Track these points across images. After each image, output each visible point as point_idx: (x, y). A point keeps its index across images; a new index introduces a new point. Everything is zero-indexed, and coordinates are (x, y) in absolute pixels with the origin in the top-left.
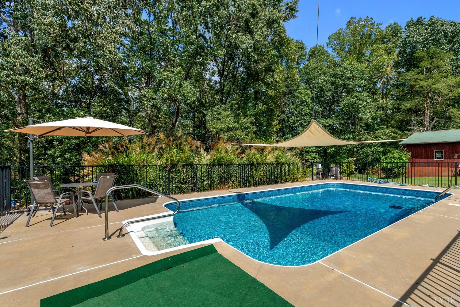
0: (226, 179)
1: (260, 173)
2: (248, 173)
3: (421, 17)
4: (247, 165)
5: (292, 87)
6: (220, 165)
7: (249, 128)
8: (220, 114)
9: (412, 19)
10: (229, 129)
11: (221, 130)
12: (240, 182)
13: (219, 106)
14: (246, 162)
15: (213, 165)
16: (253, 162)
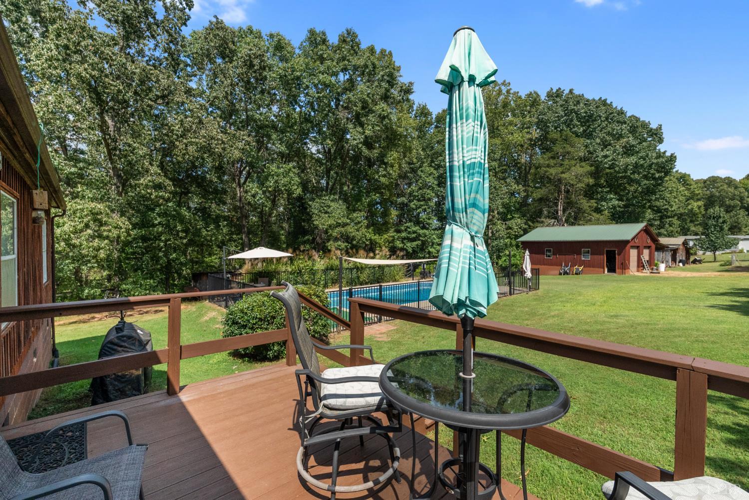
0: (336, 280)
1: (364, 276)
2: (354, 275)
3: (560, 89)
4: (354, 269)
5: (414, 164)
6: (332, 269)
7: (359, 223)
8: (329, 207)
9: (552, 89)
10: (338, 225)
11: (330, 226)
12: (347, 282)
13: (327, 198)
14: (352, 267)
15: (327, 269)
16: (358, 267)
